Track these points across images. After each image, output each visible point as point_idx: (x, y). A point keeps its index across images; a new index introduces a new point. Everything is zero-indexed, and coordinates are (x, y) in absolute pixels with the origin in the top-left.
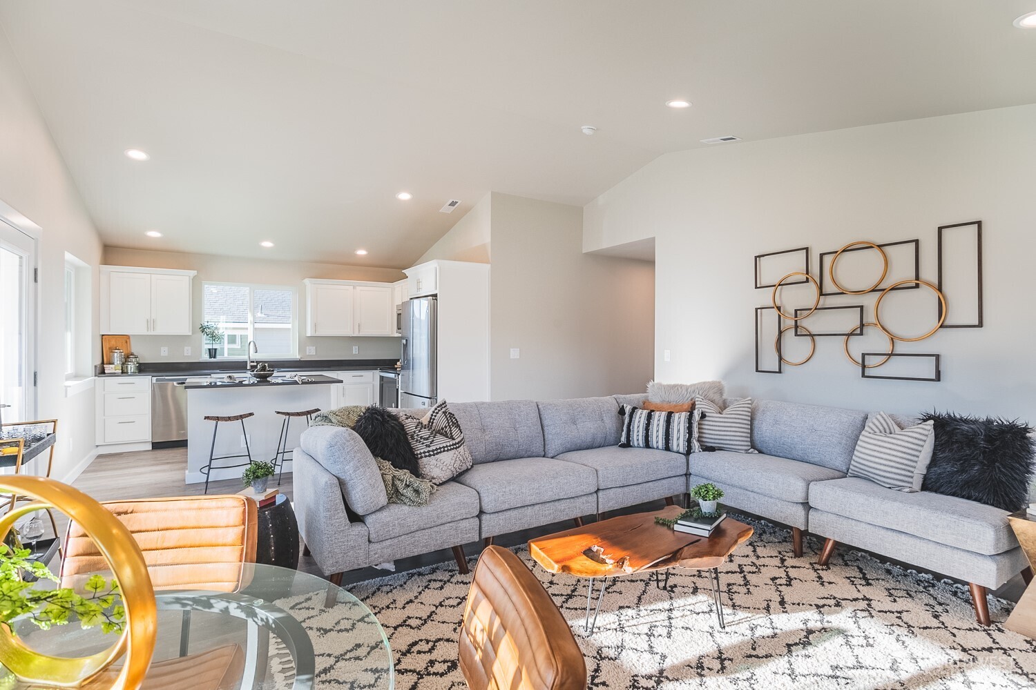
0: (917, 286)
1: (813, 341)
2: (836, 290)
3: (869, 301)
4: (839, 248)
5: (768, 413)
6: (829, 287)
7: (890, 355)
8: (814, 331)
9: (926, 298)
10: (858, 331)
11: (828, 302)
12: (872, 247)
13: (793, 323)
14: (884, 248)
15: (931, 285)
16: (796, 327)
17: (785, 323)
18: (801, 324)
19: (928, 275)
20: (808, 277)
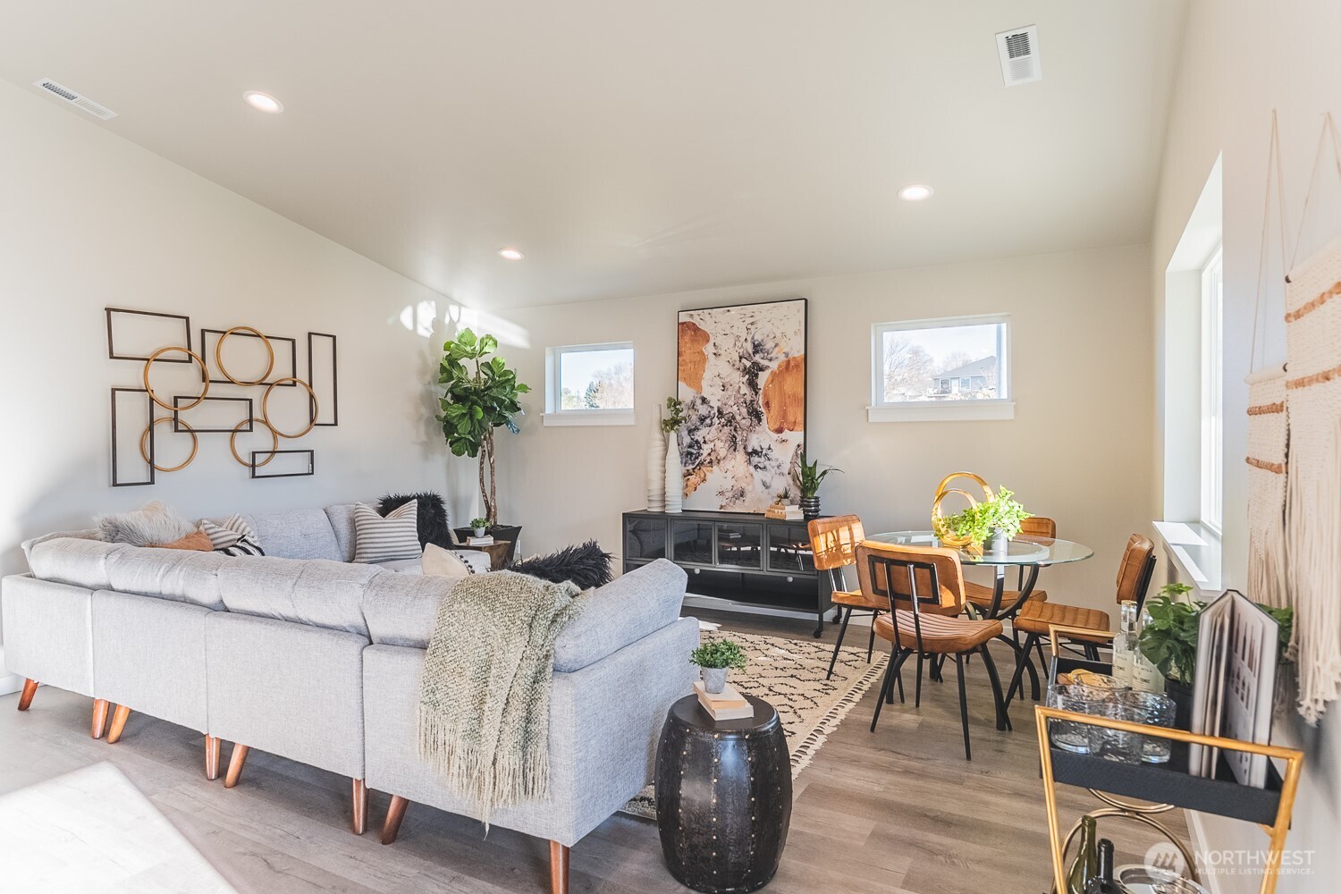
0: (294, 384)
1: (195, 439)
2: (221, 377)
3: (255, 393)
4: (227, 329)
6: (213, 372)
7: (273, 452)
8: (194, 425)
9: (300, 394)
10: (247, 427)
11: (214, 390)
12: (259, 336)
13: (171, 414)
14: (269, 340)
15: (304, 384)
16: (176, 419)
17: (159, 412)
18: (182, 416)
19: (302, 374)
20: (190, 356)
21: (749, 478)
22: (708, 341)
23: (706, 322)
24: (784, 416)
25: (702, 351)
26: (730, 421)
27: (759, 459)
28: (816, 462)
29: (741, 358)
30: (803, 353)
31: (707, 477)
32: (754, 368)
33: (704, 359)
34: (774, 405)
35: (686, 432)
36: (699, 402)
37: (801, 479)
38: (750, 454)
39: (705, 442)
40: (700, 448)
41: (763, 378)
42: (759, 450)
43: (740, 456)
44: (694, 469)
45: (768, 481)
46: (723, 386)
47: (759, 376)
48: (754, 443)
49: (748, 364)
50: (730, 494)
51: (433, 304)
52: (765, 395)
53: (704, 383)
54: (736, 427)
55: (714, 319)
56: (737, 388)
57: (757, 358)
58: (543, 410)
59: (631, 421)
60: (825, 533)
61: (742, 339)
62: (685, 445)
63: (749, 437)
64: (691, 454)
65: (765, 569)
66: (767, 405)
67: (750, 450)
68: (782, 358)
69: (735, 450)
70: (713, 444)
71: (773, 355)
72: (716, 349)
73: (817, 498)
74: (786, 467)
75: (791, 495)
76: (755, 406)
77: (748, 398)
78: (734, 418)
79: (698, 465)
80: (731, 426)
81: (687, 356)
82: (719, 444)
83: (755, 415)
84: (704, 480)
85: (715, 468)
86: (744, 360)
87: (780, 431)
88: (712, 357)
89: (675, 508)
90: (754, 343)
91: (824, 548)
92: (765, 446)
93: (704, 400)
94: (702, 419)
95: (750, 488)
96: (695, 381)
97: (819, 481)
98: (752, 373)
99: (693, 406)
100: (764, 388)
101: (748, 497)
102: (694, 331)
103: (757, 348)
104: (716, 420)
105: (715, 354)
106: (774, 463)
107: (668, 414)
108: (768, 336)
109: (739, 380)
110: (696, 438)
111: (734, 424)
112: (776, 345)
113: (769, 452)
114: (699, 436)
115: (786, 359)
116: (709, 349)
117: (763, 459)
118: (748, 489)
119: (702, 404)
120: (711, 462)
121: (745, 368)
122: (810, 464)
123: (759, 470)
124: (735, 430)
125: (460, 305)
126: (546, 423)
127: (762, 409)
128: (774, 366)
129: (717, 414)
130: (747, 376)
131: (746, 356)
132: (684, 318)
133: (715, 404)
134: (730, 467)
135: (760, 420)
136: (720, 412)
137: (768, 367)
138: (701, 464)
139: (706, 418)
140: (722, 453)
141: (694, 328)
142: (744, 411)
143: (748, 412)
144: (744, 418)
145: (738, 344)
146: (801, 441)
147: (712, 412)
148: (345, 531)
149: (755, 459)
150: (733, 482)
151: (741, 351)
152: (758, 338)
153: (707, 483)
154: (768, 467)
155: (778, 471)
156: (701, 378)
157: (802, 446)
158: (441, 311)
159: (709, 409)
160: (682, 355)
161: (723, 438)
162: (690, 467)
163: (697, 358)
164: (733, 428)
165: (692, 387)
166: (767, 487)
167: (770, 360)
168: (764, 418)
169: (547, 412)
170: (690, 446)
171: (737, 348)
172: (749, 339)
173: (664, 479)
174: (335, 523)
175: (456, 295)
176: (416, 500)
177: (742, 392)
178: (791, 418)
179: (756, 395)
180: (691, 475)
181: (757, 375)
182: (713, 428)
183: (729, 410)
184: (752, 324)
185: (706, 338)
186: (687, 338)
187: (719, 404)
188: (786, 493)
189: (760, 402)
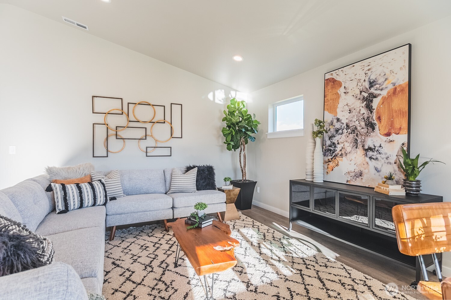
0: (164, 123)
1: (124, 141)
2: (135, 120)
3: (148, 126)
4: (137, 102)
5: (125, 176)
6: (132, 118)
7: (155, 147)
8: (124, 137)
9: (167, 126)
10: (144, 138)
11: (131, 124)
12: (150, 105)
13: (115, 133)
14: (154, 106)
15: (169, 123)
16: (116, 135)
17: (110, 132)
18: (119, 133)
19: (168, 119)
20: (122, 112)
21: (366, 165)
22: (341, 86)
23: (340, 77)
24: (392, 125)
25: (337, 93)
26: (354, 131)
27: (373, 153)
28: (419, 155)
29: (361, 92)
30: (407, 80)
31: (339, 164)
32: (370, 97)
33: (338, 96)
34: (384, 118)
35: (328, 138)
36: (335, 121)
37: (404, 167)
38: (366, 150)
39: (338, 143)
40: (335, 147)
41: (376, 103)
42: (373, 147)
43: (360, 152)
44: (332, 159)
45: (379, 167)
46: (350, 111)
47: (374, 101)
48: (369, 143)
49: (366, 95)
50: (353, 174)
51: (223, 91)
52: (378, 113)
53: (339, 110)
54: (357, 134)
55: (344, 73)
56: (358, 110)
57: (372, 90)
58: (267, 132)
59: (302, 134)
60: (412, 220)
61: (362, 81)
62: (327, 145)
63: (366, 139)
64: (331, 150)
65: (371, 227)
66: (379, 118)
67: (366, 147)
68: (391, 87)
69: (356, 148)
70: (343, 144)
71: (384, 86)
72: (345, 90)
73: (418, 181)
74: (393, 159)
75: (396, 177)
76: (370, 120)
77: (366, 116)
78: (356, 128)
79: (334, 156)
80: (354, 133)
81: (329, 97)
82: (347, 144)
83: (371, 126)
84: (337, 165)
85: (344, 158)
86: (363, 93)
87: (388, 134)
88: (343, 95)
89: (319, 179)
90: (370, 82)
91: (409, 235)
92: (377, 145)
93: (338, 120)
94: (337, 131)
95: (366, 171)
96: (333, 109)
97: (420, 169)
98: (368, 101)
99: (332, 124)
100: (377, 108)
101: (365, 177)
102: (333, 82)
103: (372, 84)
104: (345, 131)
105: (345, 93)
106: (383, 156)
107: (316, 129)
108: (380, 75)
109: (360, 106)
110: (333, 141)
111: (356, 132)
112: (386, 79)
113: (380, 149)
114: (335, 140)
115: (393, 87)
116: (341, 90)
117: (375, 153)
118: (365, 171)
119: (337, 122)
120: (342, 155)
121: (364, 98)
122: (413, 156)
123: (372, 160)
124: (357, 136)
125: (236, 91)
126: (268, 137)
127: (375, 122)
128: (384, 93)
129: (345, 127)
130: (365, 103)
131: (365, 90)
132: (328, 76)
133: (345, 121)
134: (353, 158)
135: (373, 129)
136: (348, 126)
137: (379, 95)
138: (336, 156)
139: (339, 130)
140: (349, 149)
141: (333, 81)
142: (363, 124)
143: (366, 124)
144: (363, 128)
145: (359, 84)
146: (405, 140)
147: (343, 126)
148: (169, 179)
149: (370, 153)
150: (355, 167)
151: (361, 88)
152: (373, 77)
153: (339, 167)
154: (379, 158)
155: (387, 161)
156: (337, 107)
157: (406, 145)
158: (227, 93)
159: (341, 125)
160: (326, 97)
161: (349, 141)
162: (330, 157)
163: (335, 96)
164: (355, 135)
165: (332, 113)
166: (378, 171)
167: (382, 90)
168: (377, 127)
169: (269, 132)
170: (330, 146)
171: (358, 87)
172: (367, 80)
173: (313, 163)
174: (166, 175)
175: (234, 87)
176: (197, 168)
177: (362, 112)
178: (397, 126)
179: (371, 113)
180: (330, 162)
181: (372, 101)
182: (343, 135)
183: (353, 124)
184: (369, 70)
185: (340, 84)
186: (329, 87)
187: (347, 121)
188: (391, 176)
189: (374, 118)
